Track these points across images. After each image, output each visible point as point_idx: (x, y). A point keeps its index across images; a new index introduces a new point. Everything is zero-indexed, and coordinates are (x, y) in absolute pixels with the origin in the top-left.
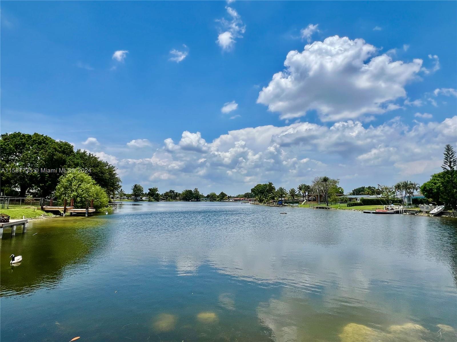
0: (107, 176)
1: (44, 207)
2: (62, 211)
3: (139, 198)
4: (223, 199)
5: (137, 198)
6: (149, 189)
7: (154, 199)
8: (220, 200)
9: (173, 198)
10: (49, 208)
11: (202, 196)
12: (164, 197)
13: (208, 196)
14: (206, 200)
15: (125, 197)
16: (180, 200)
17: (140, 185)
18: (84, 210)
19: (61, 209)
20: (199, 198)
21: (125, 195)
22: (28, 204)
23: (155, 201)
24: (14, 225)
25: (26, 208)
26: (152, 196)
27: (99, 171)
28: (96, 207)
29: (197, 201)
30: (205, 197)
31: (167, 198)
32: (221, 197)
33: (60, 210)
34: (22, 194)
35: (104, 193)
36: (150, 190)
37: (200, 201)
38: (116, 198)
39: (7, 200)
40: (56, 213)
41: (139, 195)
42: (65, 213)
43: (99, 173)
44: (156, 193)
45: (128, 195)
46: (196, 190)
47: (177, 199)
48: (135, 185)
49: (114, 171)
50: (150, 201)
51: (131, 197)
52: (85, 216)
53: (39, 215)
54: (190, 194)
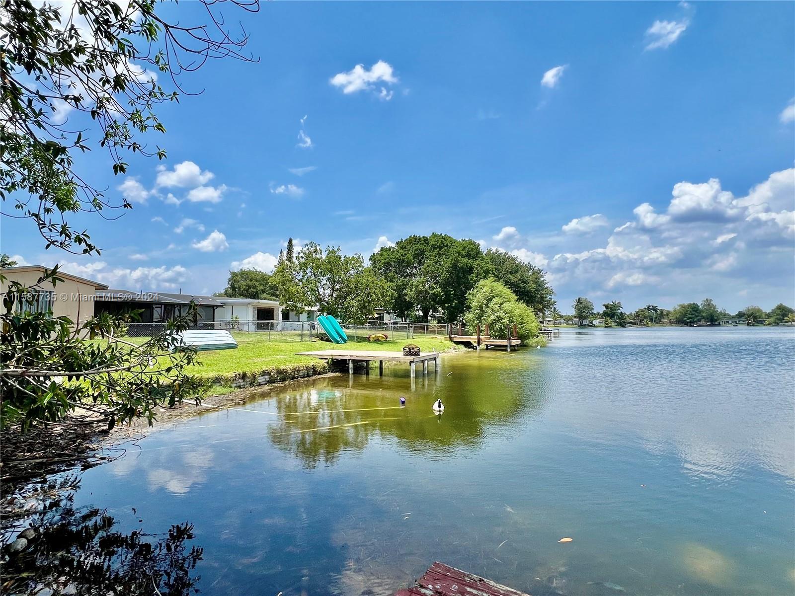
0: (532, 286)
1: (452, 336)
2: (475, 342)
3: (586, 322)
4: (783, 321)
5: (582, 322)
6: (604, 305)
7: (616, 324)
8: (775, 323)
9: (655, 321)
10: (458, 338)
11: (725, 315)
12: (635, 320)
13: (740, 315)
14: (735, 324)
15: (562, 320)
16: (671, 323)
17: (587, 299)
18: (504, 342)
19: (473, 339)
20: (716, 320)
21: (561, 317)
22: (433, 332)
23: (617, 327)
24: (425, 360)
25: (432, 338)
26: (611, 318)
28: (522, 337)
29: (712, 325)
30: (733, 317)
31: (641, 321)
32: (777, 315)
33: (472, 341)
34: (424, 319)
35: (531, 314)
36: (607, 307)
37: (719, 325)
38: (547, 322)
39: (412, 327)
40: (468, 345)
41: (586, 318)
42: (479, 345)
43: (520, 282)
44: (619, 311)
45: (566, 317)
46: (708, 303)
47: (663, 323)
48: (579, 299)
49: (542, 276)
50: (607, 326)
51: (572, 320)
52: (507, 351)
53: (448, 347)
54: (694, 312)
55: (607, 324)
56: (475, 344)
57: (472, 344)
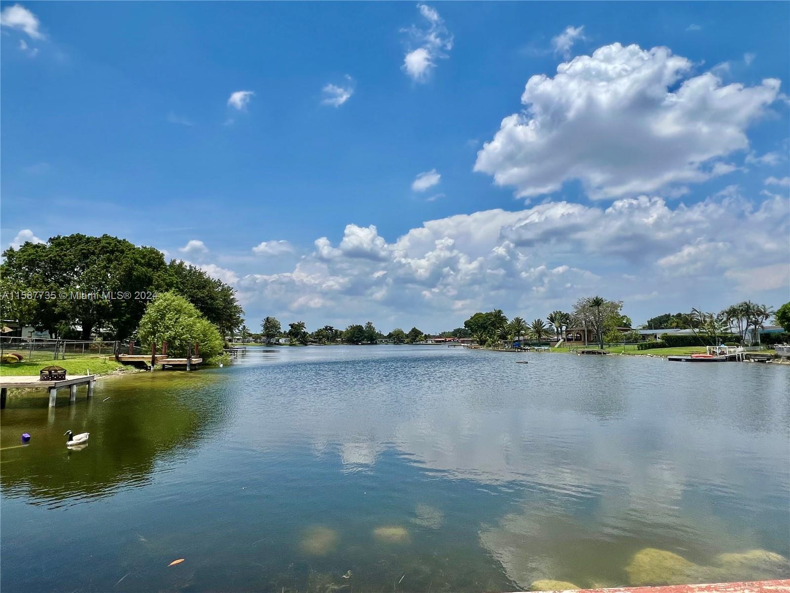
0: (220, 303)
1: (120, 356)
2: (149, 362)
3: (273, 341)
4: (416, 341)
5: (270, 340)
6: (289, 325)
7: (299, 342)
8: (411, 342)
9: (331, 340)
10: (127, 357)
11: (381, 335)
12: (316, 338)
13: (390, 335)
14: (387, 343)
15: (251, 339)
16: (343, 342)
17: (274, 318)
18: (184, 361)
19: (146, 358)
20: (374, 340)
21: (250, 335)
22: (95, 351)
23: (300, 345)
24: (74, 384)
25: (92, 358)
26: (295, 337)
27: (207, 296)
28: (204, 355)
29: (372, 344)
30: (385, 337)
31: (320, 339)
32: (412, 336)
33: (145, 361)
34: (86, 335)
35: (216, 331)
36: (292, 326)
37: (376, 344)
38: (236, 340)
39: (62, 345)
40: (140, 365)
41: (273, 336)
42: (153, 365)
43: (207, 298)
44: (303, 331)
45: (255, 336)
46: (369, 325)
47: (337, 342)
48: (267, 318)
49: (232, 294)
50: (291, 345)
51: (260, 339)
52: (186, 370)
53: (112, 369)
54: (359, 333)
55: (291, 343)
56: (149, 365)
57: (145, 364)
